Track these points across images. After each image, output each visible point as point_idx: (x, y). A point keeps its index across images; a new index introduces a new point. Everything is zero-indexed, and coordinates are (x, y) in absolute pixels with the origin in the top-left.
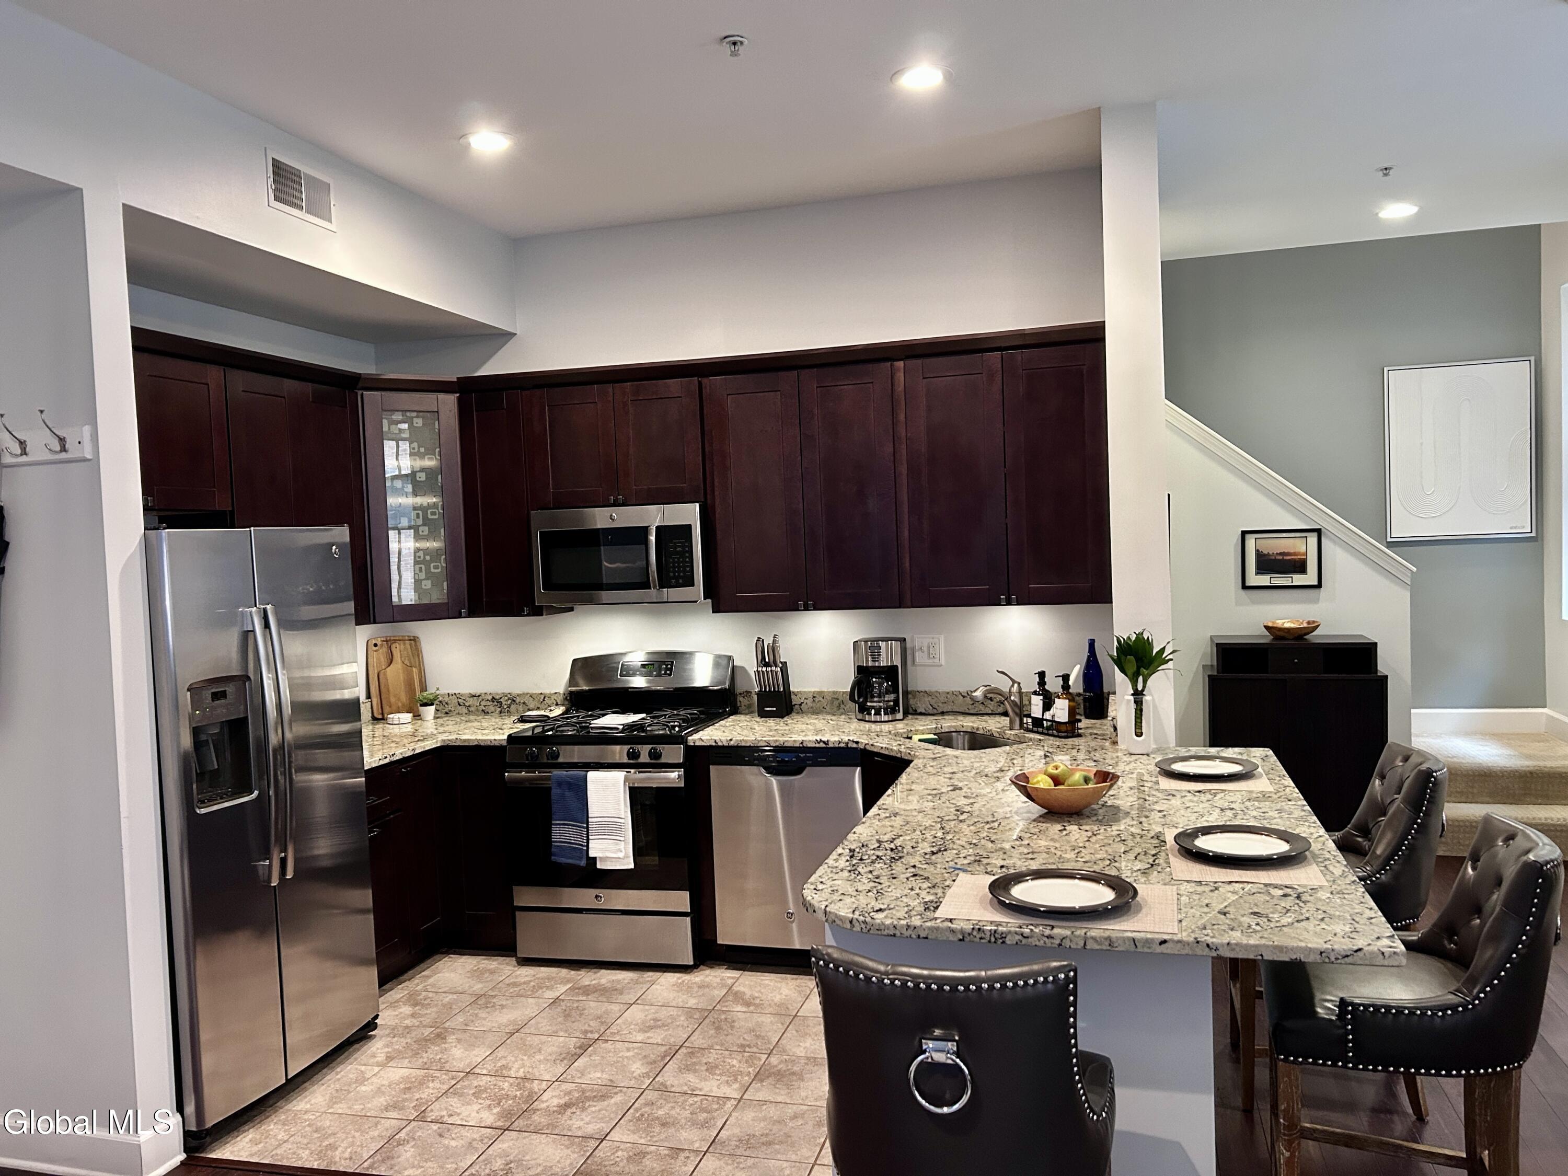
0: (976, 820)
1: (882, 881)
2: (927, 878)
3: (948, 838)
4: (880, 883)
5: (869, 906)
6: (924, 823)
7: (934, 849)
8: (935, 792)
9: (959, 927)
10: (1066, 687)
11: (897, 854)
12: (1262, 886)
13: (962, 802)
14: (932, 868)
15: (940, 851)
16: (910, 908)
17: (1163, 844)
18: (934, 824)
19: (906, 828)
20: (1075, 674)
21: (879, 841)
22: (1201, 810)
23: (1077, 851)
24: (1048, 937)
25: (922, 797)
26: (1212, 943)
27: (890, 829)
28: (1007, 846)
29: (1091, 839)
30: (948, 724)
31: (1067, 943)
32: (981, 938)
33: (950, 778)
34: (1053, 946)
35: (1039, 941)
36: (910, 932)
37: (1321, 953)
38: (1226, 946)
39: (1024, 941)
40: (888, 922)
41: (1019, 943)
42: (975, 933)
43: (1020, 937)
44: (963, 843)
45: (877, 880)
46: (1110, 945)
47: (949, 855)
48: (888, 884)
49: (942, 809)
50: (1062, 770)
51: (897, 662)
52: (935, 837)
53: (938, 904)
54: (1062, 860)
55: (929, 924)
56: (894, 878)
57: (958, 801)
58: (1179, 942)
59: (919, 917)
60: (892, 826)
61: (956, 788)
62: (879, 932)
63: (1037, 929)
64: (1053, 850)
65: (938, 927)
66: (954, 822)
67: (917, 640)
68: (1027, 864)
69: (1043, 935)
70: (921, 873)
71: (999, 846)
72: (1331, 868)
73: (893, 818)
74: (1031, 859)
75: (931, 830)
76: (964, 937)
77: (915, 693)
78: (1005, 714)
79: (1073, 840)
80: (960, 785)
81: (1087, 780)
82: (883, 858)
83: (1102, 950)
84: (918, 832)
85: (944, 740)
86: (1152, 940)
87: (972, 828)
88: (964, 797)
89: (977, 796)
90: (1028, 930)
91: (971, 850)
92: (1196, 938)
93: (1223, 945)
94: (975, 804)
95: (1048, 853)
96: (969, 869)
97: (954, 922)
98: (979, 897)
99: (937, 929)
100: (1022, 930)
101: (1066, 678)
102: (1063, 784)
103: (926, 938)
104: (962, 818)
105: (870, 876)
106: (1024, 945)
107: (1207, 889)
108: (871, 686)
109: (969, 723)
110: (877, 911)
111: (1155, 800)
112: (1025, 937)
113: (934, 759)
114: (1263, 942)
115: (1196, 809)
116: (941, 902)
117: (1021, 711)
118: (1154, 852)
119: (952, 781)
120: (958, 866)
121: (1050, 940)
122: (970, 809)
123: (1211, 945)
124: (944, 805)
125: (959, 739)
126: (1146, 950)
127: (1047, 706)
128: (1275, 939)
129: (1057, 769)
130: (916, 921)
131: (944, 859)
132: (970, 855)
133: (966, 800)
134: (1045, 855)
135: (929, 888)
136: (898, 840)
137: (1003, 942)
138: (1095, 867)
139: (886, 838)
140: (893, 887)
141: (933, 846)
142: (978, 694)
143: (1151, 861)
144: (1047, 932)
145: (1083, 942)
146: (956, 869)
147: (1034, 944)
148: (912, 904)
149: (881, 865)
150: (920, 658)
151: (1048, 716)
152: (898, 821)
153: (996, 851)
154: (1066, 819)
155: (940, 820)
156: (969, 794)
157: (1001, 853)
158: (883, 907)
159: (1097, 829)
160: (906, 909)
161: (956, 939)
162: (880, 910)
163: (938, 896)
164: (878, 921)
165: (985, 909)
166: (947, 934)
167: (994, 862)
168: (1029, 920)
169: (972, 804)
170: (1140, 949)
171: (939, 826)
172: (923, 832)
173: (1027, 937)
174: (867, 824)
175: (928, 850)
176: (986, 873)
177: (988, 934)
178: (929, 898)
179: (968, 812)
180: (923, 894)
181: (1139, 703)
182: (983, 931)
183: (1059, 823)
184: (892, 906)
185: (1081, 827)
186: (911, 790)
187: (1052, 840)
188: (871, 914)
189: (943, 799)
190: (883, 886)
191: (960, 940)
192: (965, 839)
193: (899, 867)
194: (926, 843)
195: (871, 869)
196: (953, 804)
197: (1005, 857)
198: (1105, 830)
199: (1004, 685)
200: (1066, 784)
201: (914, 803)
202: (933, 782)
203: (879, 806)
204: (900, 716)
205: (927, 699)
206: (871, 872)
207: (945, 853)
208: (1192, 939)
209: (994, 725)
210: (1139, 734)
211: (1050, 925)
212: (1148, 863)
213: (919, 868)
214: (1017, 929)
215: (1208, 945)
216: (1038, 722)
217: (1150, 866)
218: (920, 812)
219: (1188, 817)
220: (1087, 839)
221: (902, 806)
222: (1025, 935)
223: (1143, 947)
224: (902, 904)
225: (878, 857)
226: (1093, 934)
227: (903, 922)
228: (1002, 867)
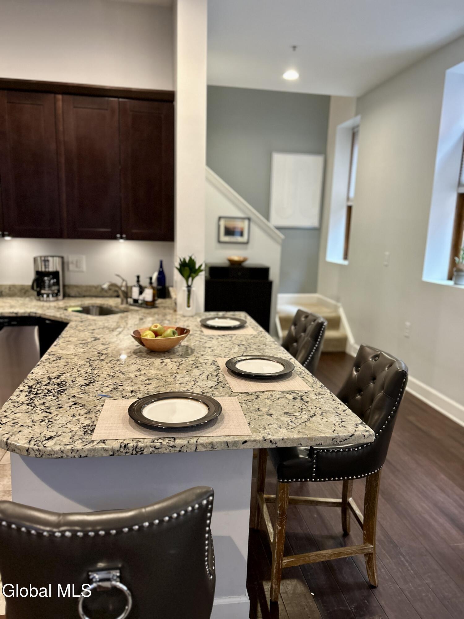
0: (111, 359)
1: (52, 411)
2: (84, 406)
3: (95, 373)
4: (50, 413)
5: (42, 435)
6: (79, 363)
7: (87, 382)
8: (84, 342)
9: (110, 447)
10: (151, 283)
11: (62, 388)
12: (280, 393)
13: (101, 347)
14: (85, 397)
15: (90, 383)
16: (73, 433)
17: (218, 368)
18: (85, 363)
19: (67, 367)
20: (155, 276)
21: (49, 378)
22: (229, 346)
23: (174, 376)
24: (172, 447)
25: (76, 346)
26: (274, 439)
27: (57, 369)
28: (132, 375)
29: (179, 368)
30: (87, 302)
31: (185, 449)
32: (126, 453)
33: (92, 333)
34: (175, 452)
35: (166, 450)
36: (73, 454)
37: (333, 439)
38: (281, 441)
39: (156, 451)
40: (57, 448)
41: (153, 452)
42: (122, 450)
43: (153, 449)
44: (105, 376)
45: (48, 411)
46: (212, 447)
47: (97, 385)
48: (56, 413)
49: (89, 353)
50: (160, 328)
51: (59, 269)
52: (87, 373)
53: (93, 427)
54: (167, 384)
55: (88, 447)
56: (60, 408)
57: (98, 347)
58: (254, 441)
59: (80, 441)
60: (58, 367)
61: (96, 339)
62: (50, 456)
63: (165, 441)
64: (160, 376)
65: (95, 449)
66: (98, 361)
67: (71, 258)
68: (146, 388)
69: (169, 446)
70: (79, 401)
71: (128, 376)
72: (307, 378)
73: (58, 361)
74: (149, 384)
75: (84, 368)
76: (114, 453)
77: (69, 286)
78: (118, 296)
79: (170, 369)
80: (99, 336)
81: (174, 333)
82: (53, 391)
83: (207, 451)
84: (75, 370)
85: (86, 310)
86: (238, 441)
87: (109, 364)
88: (102, 344)
89: (109, 343)
90: (159, 444)
91: (111, 381)
92: (264, 437)
93: (279, 440)
94: (109, 349)
95: (157, 379)
96: (111, 395)
97: (107, 442)
98: (121, 418)
99: (94, 450)
100: (155, 444)
101: (151, 279)
102: (161, 335)
103: (86, 457)
104: (102, 358)
105: (43, 407)
106: (156, 453)
107: (254, 397)
108: (44, 282)
109: (99, 301)
110: (49, 439)
111: (205, 341)
112: (157, 449)
113: (82, 322)
114: (301, 436)
115: (226, 346)
116: (95, 425)
117: (127, 295)
118: (215, 374)
119: (94, 334)
120: (104, 394)
121: (174, 449)
122: (106, 352)
123: (273, 441)
124: (90, 350)
125: (94, 310)
126: (234, 448)
127: (141, 293)
128: (307, 432)
129: (156, 327)
130: (79, 445)
131: (94, 388)
132: (110, 384)
133: (103, 346)
134: (156, 381)
135: (86, 413)
136: (62, 377)
137: (142, 453)
138: (187, 386)
139: (54, 375)
140: (60, 415)
141: (86, 380)
142: (105, 286)
143: (216, 379)
144: (172, 443)
145: (195, 447)
146: (103, 396)
147: (162, 452)
148: (74, 430)
149: (51, 397)
150: (71, 267)
151: (141, 297)
152: (62, 363)
153: (126, 380)
154: (163, 355)
155: (88, 360)
156: (104, 342)
157: (130, 381)
158: (53, 434)
159: (181, 361)
160: (70, 434)
161: (108, 455)
162: (51, 438)
163: (93, 420)
164: (49, 449)
165: (127, 428)
166: (102, 452)
167: (126, 388)
168: (158, 435)
169: (107, 348)
170: (230, 448)
171: (88, 364)
172: (79, 369)
173: (158, 449)
174: (41, 366)
175: (83, 383)
176: (123, 397)
177: (131, 449)
178: (87, 422)
179: (105, 354)
180: (82, 419)
181: (189, 291)
182: (128, 448)
183: (159, 358)
184: (59, 433)
185: (172, 360)
186: (69, 341)
187: (158, 369)
188: (44, 443)
189: (89, 346)
190: (53, 415)
191: (111, 455)
192: (106, 373)
193: (63, 398)
194: (81, 378)
195: (43, 401)
196: (95, 349)
197: (133, 384)
198: (185, 361)
199: (118, 282)
200: (163, 336)
201: (71, 350)
202: (82, 335)
203: (49, 353)
204: (60, 297)
205: (76, 289)
206: (43, 404)
207: (94, 384)
208: (261, 438)
209: (112, 302)
210: (189, 306)
211: (172, 438)
212: (215, 382)
213: (77, 397)
214: (152, 444)
215: (271, 441)
216: (136, 301)
217: (217, 384)
218: (76, 356)
219: (225, 350)
220: (177, 368)
221: (64, 352)
222: (156, 447)
223: (232, 446)
224: (67, 430)
225: (49, 390)
226: (202, 442)
227: (69, 447)
228: (132, 392)
